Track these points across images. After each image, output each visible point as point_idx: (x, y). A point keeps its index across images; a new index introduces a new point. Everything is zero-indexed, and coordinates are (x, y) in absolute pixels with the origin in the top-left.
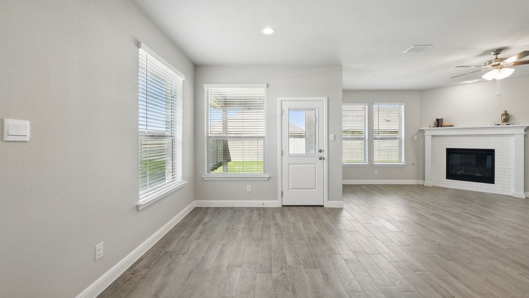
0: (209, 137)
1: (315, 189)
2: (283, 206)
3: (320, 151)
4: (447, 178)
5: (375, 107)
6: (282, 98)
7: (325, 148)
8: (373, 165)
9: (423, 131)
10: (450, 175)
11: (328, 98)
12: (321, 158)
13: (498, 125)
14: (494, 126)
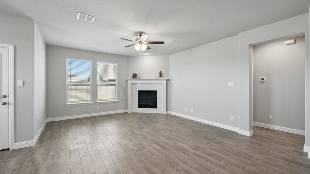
3: (4, 96)
4: (138, 107)
5: (98, 63)
7: (11, 93)
8: (96, 103)
9: (127, 81)
10: (140, 106)
11: (15, 47)
12: (5, 104)
13: (158, 78)
14: (156, 79)
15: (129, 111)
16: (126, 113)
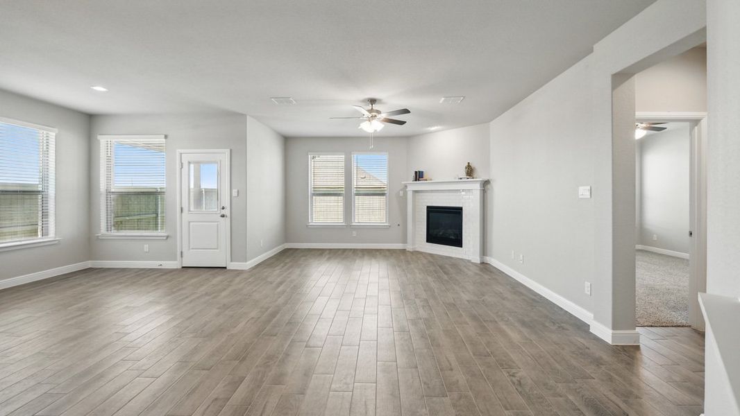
0: (108, 192)
1: (217, 249)
2: (183, 267)
3: (223, 208)
4: (427, 241)
6: (182, 151)
7: (227, 205)
8: (350, 226)
9: (405, 186)
10: (431, 238)
11: (231, 150)
12: (223, 216)
13: (461, 179)
14: (457, 180)
15: (409, 247)
16: (403, 251)
